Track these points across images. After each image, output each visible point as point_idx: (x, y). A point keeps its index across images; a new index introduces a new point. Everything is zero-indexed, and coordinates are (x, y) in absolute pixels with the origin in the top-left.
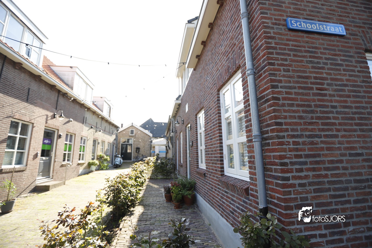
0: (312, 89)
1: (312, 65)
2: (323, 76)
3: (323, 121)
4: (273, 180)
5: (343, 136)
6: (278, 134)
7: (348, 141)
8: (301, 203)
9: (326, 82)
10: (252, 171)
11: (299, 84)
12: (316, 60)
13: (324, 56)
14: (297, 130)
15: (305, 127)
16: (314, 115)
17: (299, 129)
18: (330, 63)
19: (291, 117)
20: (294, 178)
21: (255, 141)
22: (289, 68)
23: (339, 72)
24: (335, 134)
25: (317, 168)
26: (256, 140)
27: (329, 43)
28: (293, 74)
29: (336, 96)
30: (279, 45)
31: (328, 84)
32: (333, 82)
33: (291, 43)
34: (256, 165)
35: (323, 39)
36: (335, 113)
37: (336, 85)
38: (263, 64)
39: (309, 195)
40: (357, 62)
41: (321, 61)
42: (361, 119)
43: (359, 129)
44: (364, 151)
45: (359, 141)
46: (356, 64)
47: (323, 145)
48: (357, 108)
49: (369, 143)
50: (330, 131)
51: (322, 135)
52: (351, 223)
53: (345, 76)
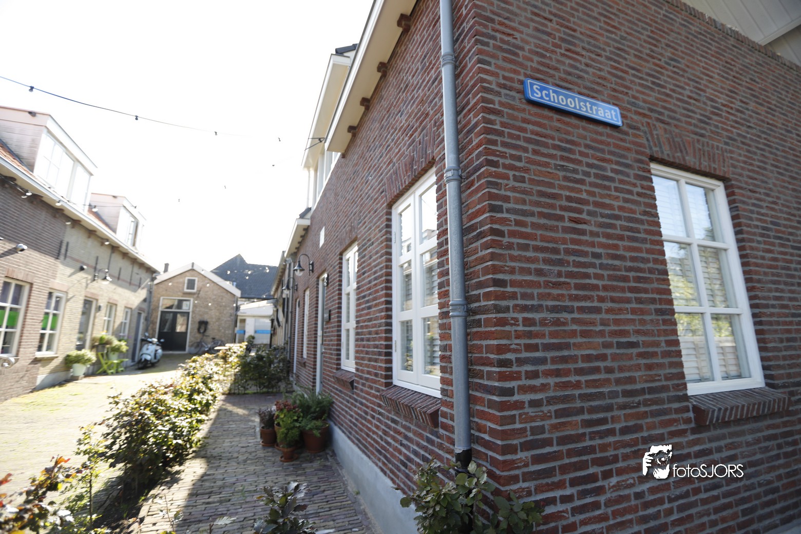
0: (561, 218)
1: (564, 173)
2: (582, 197)
3: (577, 281)
4: (484, 395)
5: (609, 311)
6: (497, 302)
7: (616, 319)
8: (531, 438)
9: (586, 208)
10: (447, 376)
11: (540, 207)
12: (571, 166)
13: (584, 160)
14: (531, 297)
15: (547, 291)
16: (563, 269)
17: (536, 295)
18: (594, 173)
19: (523, 271)
20: (523, 389)
21: (453, 316)
22: (525, 175)
23: (609, 192)
24: (597, 307)
25: (564, 369)
26: (455, 313)
27: (595, 136)
28: (531, 187)
29: (601, 235)
30: (509, 128)
31: (590, 213)
32: (597, 210)
33: (530, 127)
34: (453, 365)
35: (584, 129)
36: (598, 266)
37: (602, 216)
38: (478, 163)
39: (547, 423)
40: (637, 177)
41: (580, 168)
42: (638, 279)
43: (635, 298)
44: (641, 339)
45: (634, 320)
46: (635, 181)
47: (575, 327)
48: (633, 259)
49: (649, 324)
50: (589, 301)
51: (575, 307)
52: (614, 472)
53: (617, 200)
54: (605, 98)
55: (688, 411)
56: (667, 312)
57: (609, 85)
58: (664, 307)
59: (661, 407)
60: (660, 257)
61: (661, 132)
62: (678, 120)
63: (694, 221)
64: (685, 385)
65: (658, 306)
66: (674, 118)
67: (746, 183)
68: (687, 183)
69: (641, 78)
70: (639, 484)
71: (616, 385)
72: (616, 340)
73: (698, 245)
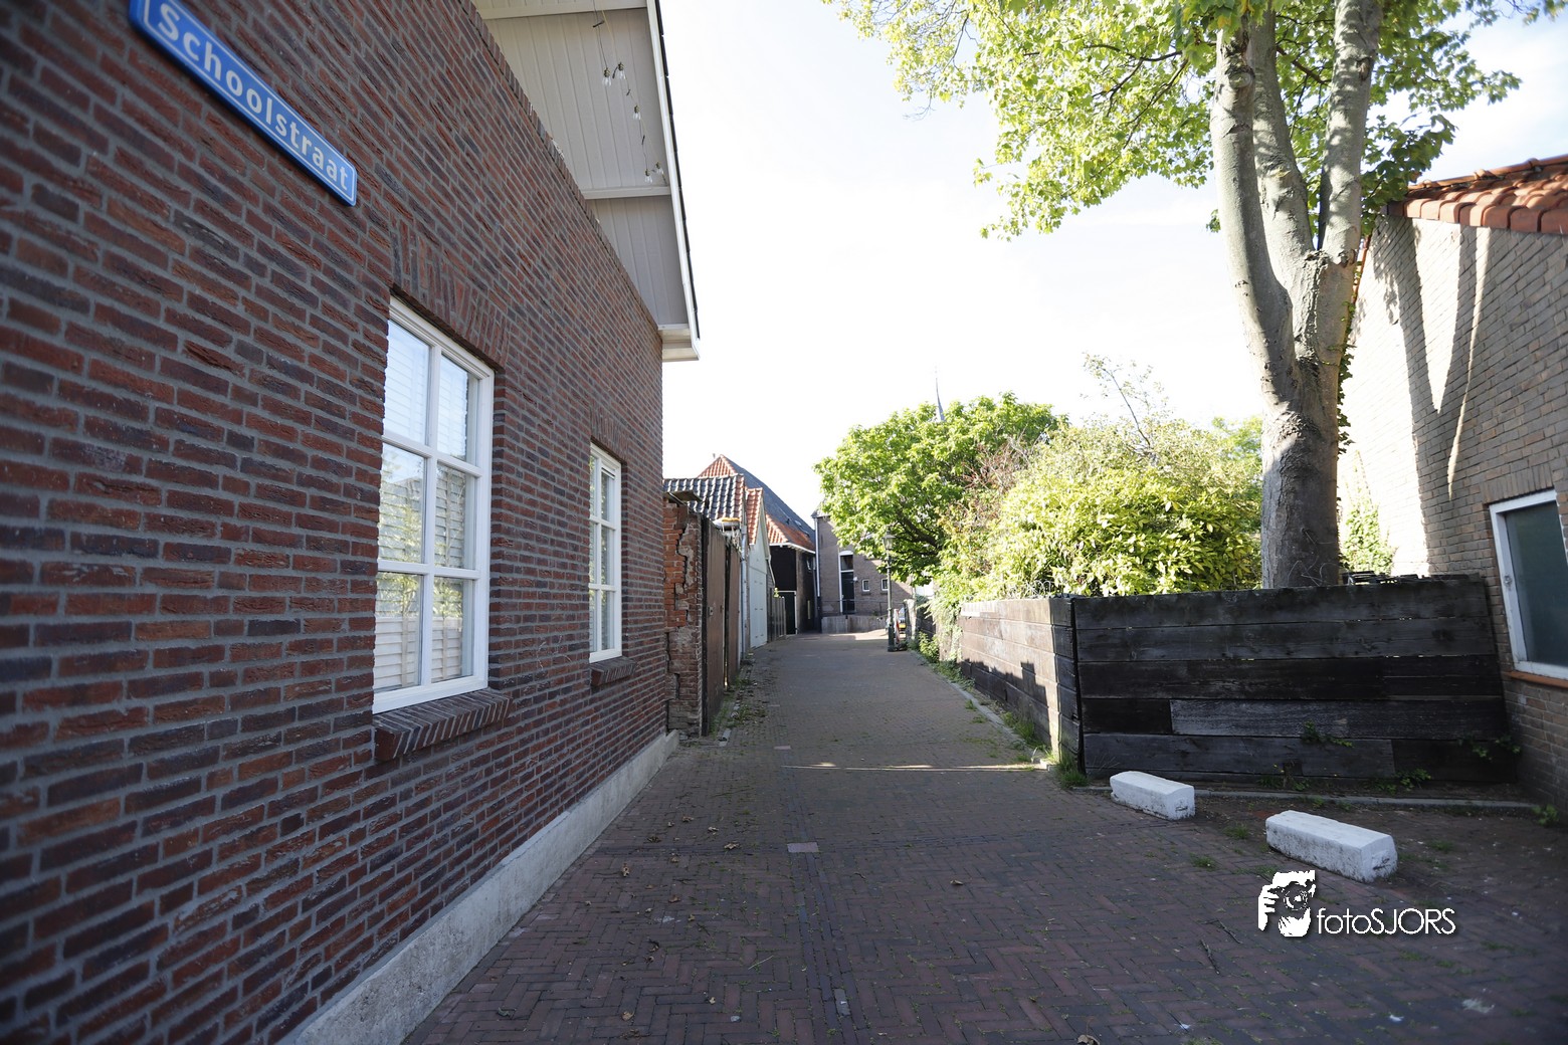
0: (169, 341)
1: (199, 244)
2: (232, 309)
3: (179, 488)
5: (244, 559)
7: (259, 576)
9: (236, 336)
11: (109, 295)
12: (222, 235)
13: (258, 236)
15: (85, 499)
16: (146, 456)
17: (44, 504)
18: (274, 273)
19: (13, 439)
22: (77, 200)
23: (297, 322)
24: (219, 548)
25: (98, 686)
27: (293, 198)
28: (91, 237)
29: (260, 403)
31: (242, 349)
32: (264, 348)
35: (273, 171)
36: (239, 464)
37: (272, 363)
40: (361, 312)
41: (242, 249)
42: (320, 503)
43: (308, 537)
44: (304, 615)
45: (296, 580)
46: (355, 319)
47: (150, 589)
48: (319, 464)
49: (325, 588)
50: (201, 535)
51: (162, 544)
52: (196, 888)
53: (312, 342)
54: (335, 137)
55: (368, 740)
56: (362, 572)
57: (349, 116)
58: (360, 558)
59: (320, 740)
60: (372, 470)
61: (421, 252)
62: (453, 245)
63: (443, 420)
64: (371, 695)
65: (350, 557)
66: (448, 240)
68: (443, 354)
69: (410, 140)
70: (249, 895)
71: (232, 709)
72: (250, 618)
73: (439, 463)
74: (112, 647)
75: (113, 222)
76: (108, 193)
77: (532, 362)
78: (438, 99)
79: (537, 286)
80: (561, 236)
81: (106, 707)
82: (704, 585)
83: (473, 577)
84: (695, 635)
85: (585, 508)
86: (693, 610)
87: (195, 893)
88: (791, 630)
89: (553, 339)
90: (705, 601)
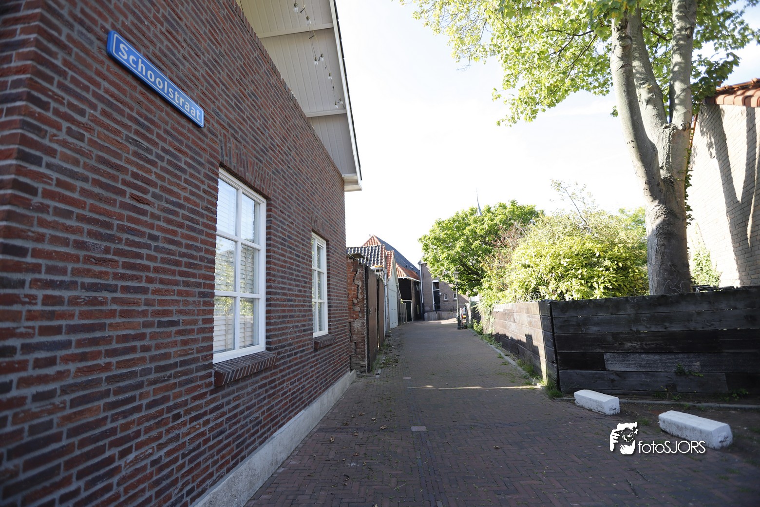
0: (122, 193)
1: (136, 149)
2: (150, 177)
3: (127, 260)
5: (155, 292)
7: (162, 300)
8: (29, 439)
9: (152, 189)
11: (98, 174)
12: (145, 144)
13: (161, 143)
14: (62, 271)
15: (87, 266)
16: (112, 246)
17: (69, 269)
18: (168, 160)
19: (54, 240)
20: (26, 382)
22: (85, 133)
23: (178, 182)
24: (144, 287)
25: (92, 352)
27: (176, 126)
28: (91, 149)
29: (162, 219)
30: (75, 72)
31: (154, 195)
32: (163, 194)
33: (105, 84)
35: (168, 114)
36: (153, 248)
37: (167, 201)
39: (57, 416)
40: (206, 176)
41: (154, 150)
42: (189, 265)
43: (183, 281)
44: (182, 318)
45: (178, 301)
46: (204, 179)
47: (114, 307)
48: (188, 246)
49: (191, 305)
50: (136, 281)
51: (119, 286)
52: (134, 447)
53: (185, 191)
54: (194, 97)
55: (211, 376)
56: (208, 296)
57: (200, 87)
58: (206, 290)
59: (189, 377)
60: (212, 249)
61: (233, 146)
62: (247, 142)
63: (242, 224)
64: (212, 355)
65: (202, 290)
66: (245, 140)
67: (279, 205)
68: (243, 193)
69: (228, 96)
70: (158, 451)
71: (150, 362)
72: (158, 319)
73: (242, 244)
74: (98, 334)
75: (99, 141)
76: (98, 128)
77: (284, 195)
78: (240, 76)
79: (286, 159)
80: (296, 135)
81: (95, 362)
82: (367, 299)
83: (258, 297)
84: (363, 323)
85: (310, 263)
86: (362, 311)
87: (134, 450)
88: (409, 319)
89: (293, 184)
90: (367, 307)
